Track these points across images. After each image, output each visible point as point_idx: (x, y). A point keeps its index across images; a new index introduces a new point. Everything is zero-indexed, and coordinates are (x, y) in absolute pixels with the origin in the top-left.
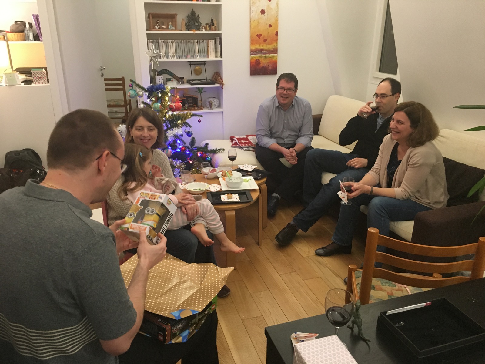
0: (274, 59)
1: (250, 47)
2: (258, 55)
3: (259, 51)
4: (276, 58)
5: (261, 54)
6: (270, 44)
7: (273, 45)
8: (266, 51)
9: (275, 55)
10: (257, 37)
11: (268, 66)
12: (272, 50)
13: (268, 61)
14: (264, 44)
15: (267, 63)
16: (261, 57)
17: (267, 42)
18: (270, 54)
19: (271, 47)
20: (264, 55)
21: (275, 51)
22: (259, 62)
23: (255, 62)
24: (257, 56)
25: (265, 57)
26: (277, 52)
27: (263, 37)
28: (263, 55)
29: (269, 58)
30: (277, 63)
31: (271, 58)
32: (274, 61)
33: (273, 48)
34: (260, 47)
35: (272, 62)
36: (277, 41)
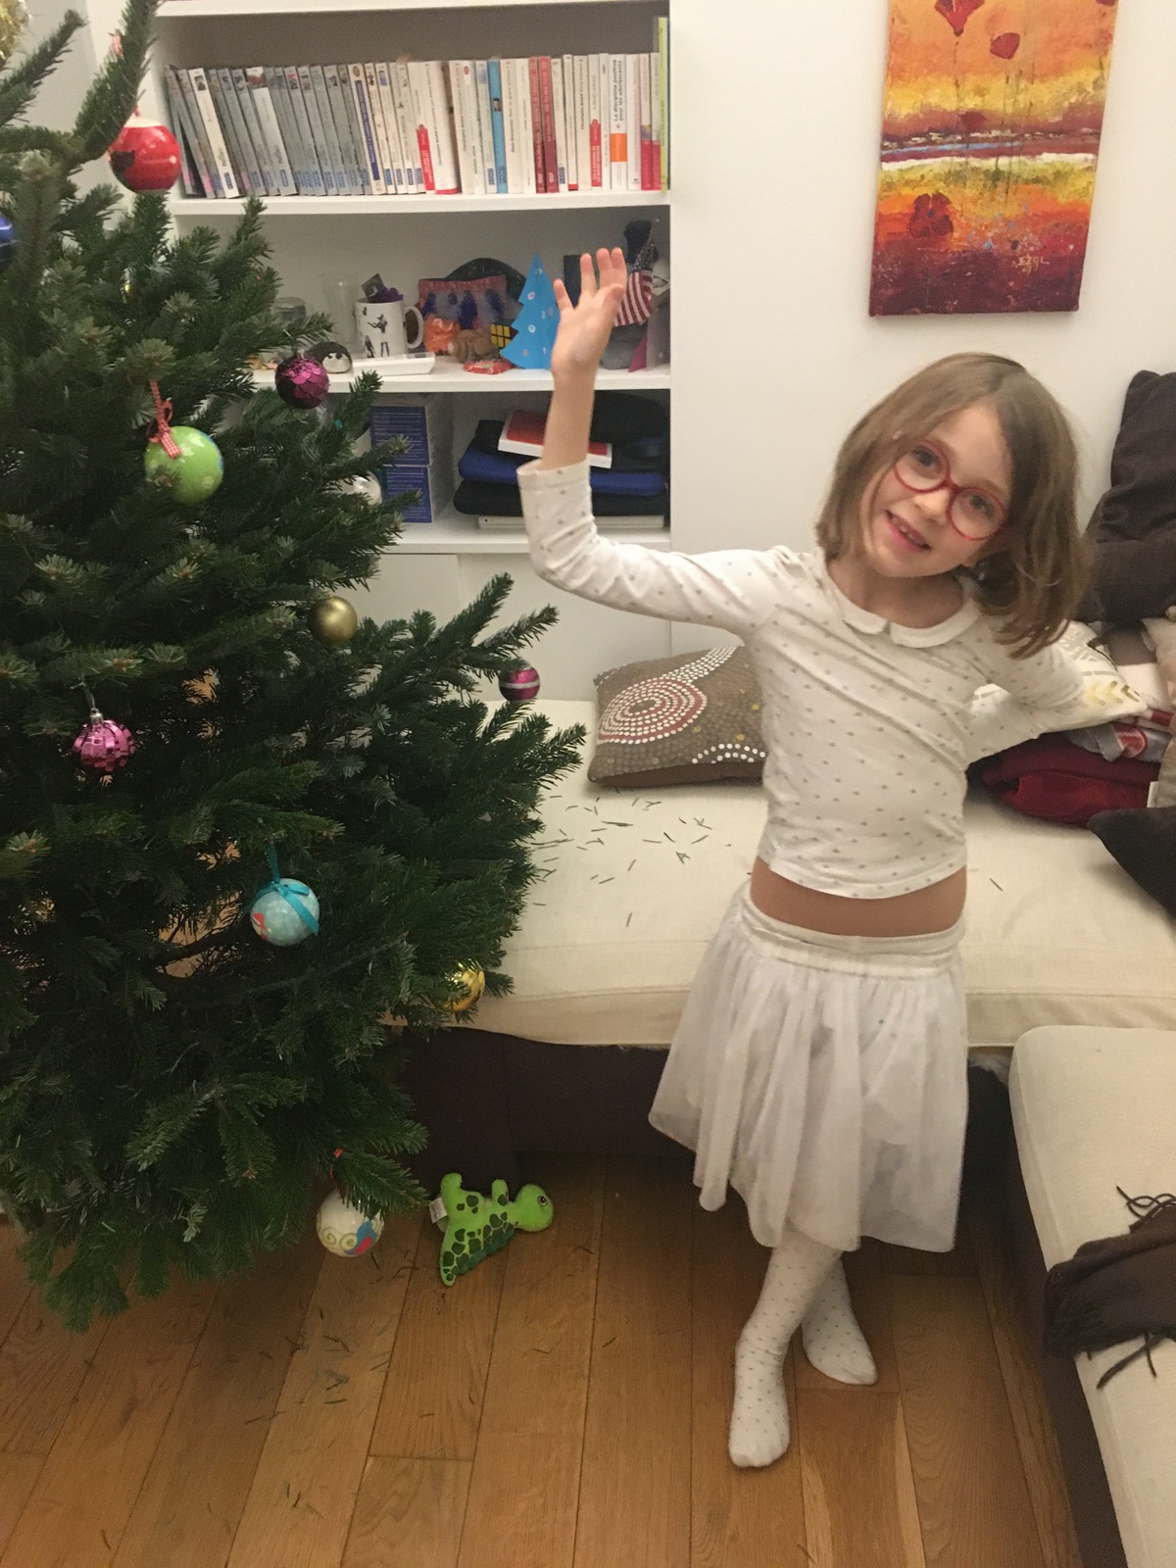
0: (1064, 196)
1: (885, 100)
2: (935, 165)
3: (947, 131)
4: (1082, 183)
5: (961, 154)
6: (1044, 77)
7: (1072, 78)
8: (1002, 127)
9: (1077, 158)
10: (942, 24)
11: (1015, 245)
12: (1057, 119)
13: (1012, 210)
14: (995, 74)
15: (1007, 221)
16: (957, 177)
17: (1019, 54)
18: (1034, 153)
19: (1047, 98)
20: (990, 163)
21: (1081, 129)
22: (939, 214)
23: (914, 218)
24: (930, 170)
25: (996, 176)
26: (1097, 135)
27: (993, 19)
28: (975, 162)
29: (1027, 182)
30: (1087, 223)
31: (1040, 186)
32: (1059, 214)
33: (1066, 104)
34: (960, 98)
35: (1047, 216)
36: (1106, 52)
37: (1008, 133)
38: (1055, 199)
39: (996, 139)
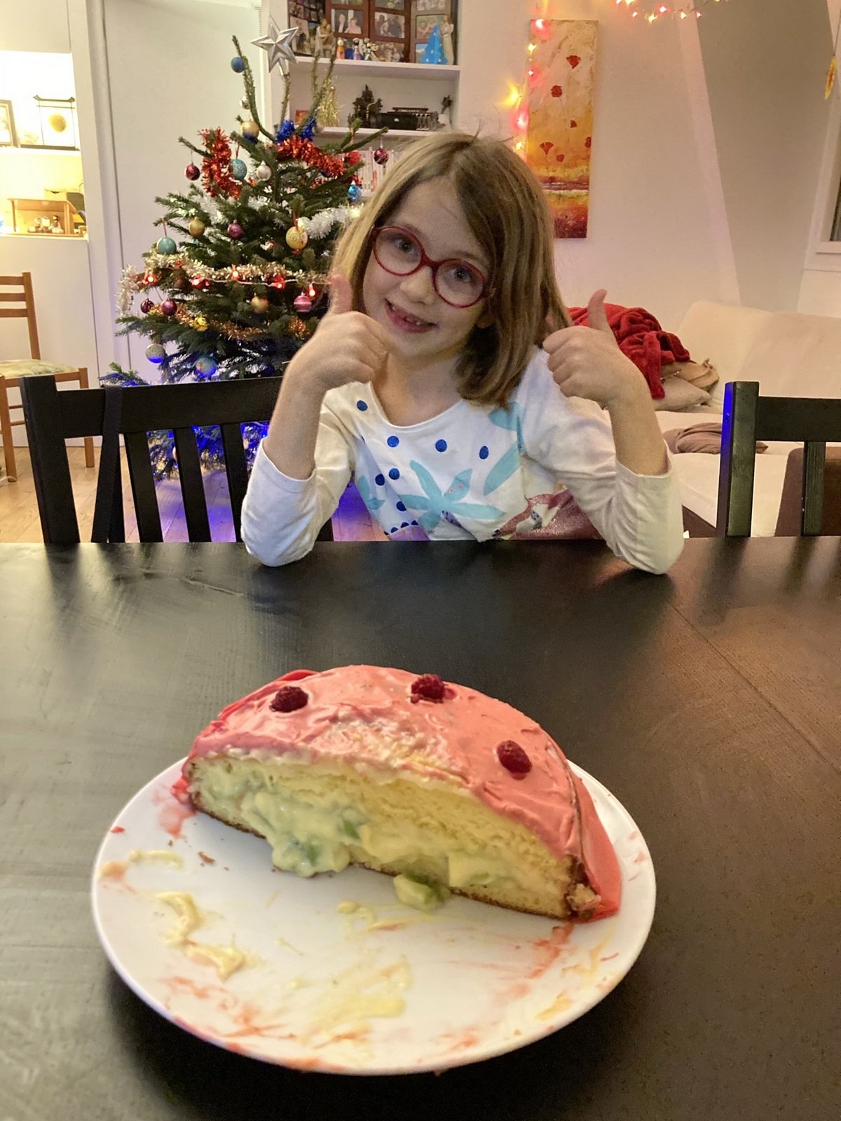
0: (580, 203)
4: (585, 199)
5: (550, 189)
6: (572, 168)
7: (579, 168)
8: (561, 181)
9: (584, 191)
10: (542, 150)
11: (567, 217)
12: (576, 180)
13: (565, 206)
14: (557, 166)
15: (564, 210)
17: (564, 161)
18: (571, 189)
19: (573, 174)
20: (557, 192)
21: (583, 183)
25: (560, 196)
26: (588, 185)
27: (556, 150)
28: (554, 192)
29: (569, 198)
30: (587, 211)
31: (572, 200)
32: (580, 208)
33: (579, 176)
34: (548, 172)
35: (576, 208)
36: (589, 161)
37: (562, 183)
38: (577, 203)
39: (559, 185)
